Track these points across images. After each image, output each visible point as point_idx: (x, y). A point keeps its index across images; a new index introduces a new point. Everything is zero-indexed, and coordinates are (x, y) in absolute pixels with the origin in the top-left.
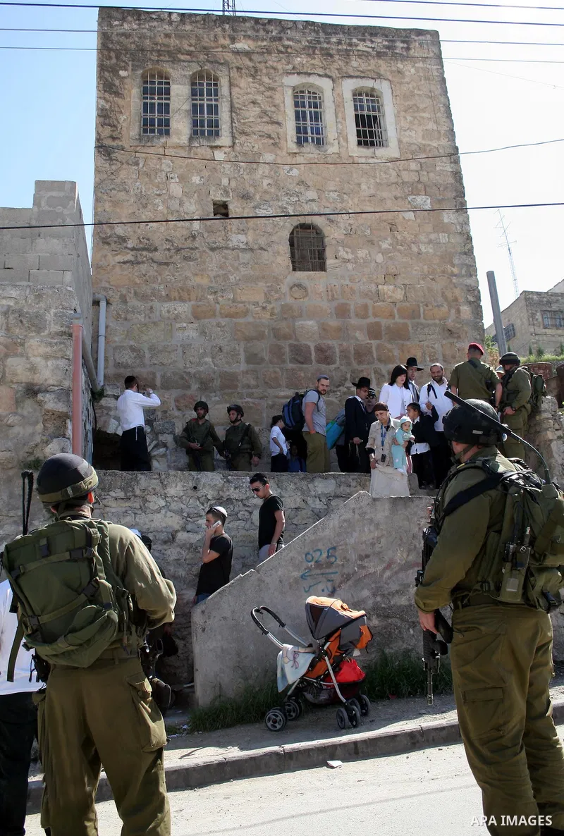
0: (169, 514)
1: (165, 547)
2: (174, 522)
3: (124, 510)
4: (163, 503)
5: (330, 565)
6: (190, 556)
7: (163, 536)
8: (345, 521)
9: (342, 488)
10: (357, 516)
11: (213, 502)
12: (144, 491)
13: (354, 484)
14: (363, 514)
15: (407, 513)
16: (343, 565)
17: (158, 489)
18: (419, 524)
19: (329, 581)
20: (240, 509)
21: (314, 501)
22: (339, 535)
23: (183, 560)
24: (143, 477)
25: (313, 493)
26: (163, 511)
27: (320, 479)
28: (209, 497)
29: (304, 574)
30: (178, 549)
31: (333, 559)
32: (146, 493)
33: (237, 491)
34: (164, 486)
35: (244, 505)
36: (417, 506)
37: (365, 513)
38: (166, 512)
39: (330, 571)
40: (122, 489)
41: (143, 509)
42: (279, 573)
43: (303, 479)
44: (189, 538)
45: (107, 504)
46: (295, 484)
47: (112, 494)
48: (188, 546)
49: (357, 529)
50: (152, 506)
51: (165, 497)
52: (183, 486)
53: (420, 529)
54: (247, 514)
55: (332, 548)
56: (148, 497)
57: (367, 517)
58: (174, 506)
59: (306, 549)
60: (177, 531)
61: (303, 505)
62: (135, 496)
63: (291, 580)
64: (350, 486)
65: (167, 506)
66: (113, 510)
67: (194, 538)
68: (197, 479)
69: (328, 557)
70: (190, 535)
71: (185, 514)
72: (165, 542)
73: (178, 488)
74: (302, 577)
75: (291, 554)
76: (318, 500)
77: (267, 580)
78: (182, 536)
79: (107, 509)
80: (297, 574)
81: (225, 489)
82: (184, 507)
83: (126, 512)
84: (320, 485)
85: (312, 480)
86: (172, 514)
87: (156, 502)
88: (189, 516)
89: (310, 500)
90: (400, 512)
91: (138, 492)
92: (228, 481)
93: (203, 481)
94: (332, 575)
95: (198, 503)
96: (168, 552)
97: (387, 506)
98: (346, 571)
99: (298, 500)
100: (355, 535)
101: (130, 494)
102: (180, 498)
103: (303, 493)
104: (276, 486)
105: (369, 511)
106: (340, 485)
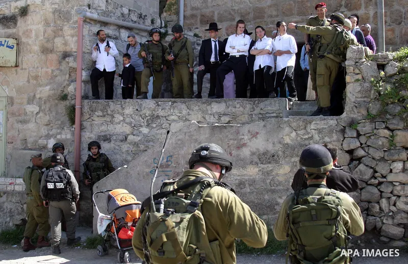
0: (125, 125)
1: (121, 143)
2: (127, 129)
3: (102, 122)
4: (122, 118)
5: (168, 166)
6: (135, 149)
7: (121, 138)
8: (179, 140)
9: (229, 109)
10: (187, 137)
11: (149, 118)
12: (112, 111)
13: (238, 106)
14: (191, 136)
15: (221, 136)
16: (176, 167)
17: (120, 110)
18: (228, 144)
19: (166, 175)
20: (164, 122)
21: (210, 117)
22: (175, 148)
23: (130, 151)
24: (112, 103)
25: (210, 112)
26: (121, 123)
27: (215, 103)
28: (147, 115)
29: (152, 171)
30: (128, 145)
31: (170, 163)
32: (113, 113)
33: (163, 111)
34: (123, 109)
35: (167, 120)
36: (229, 131)
37: (193, 135)
38: (123, 124)
39: (168, 169)
40: (101, 110)
41: (112, 122)
42: (138, 169)
43: (204, 103)
44: (134, 138)
45: (94, 119)
46: (199, 106)
47: (96, 113)
48: (133, 143)
49: (186, 145)
50: (116, 120)
51: (123, 115)
52: (133, 108)
53: (228, 146)
54: (168, 125)
55: (170, 156)
56: (115, 115)
57: (194, 138)
58: (128, 120)
59: (154, 156)
60: (128, 135)
61: (202, 120)
62: (108, 114)
63: (145, 174)
64: (236, 107)
65: (124, 120)
66: (96, 123)
67: (137, 139)
68: (141, 104)
69: (167, 161)
70: (135, 137)
71: (133, 125)
72: (122, 141)
73: (130, 110)
74: (151, 172)
75: (145, 159)
76: (212, 117)
77: (132, 172)
78: (131, 138)
79: (93, 122)
80: (148, 170)
81: (156, 110)
82: (132, 120)
83: (102, 124)
84: (215, 107)
85: (210, 104)
86: (126, 125)
87: (119, 118)
88: (135, 126)
89: (207, 117)
90: (216, 135)
91: (109, 112)
92: (158, 105)
93: (144, 105)
94: (169, 172)
95: (141, 118)
96: (123, 147)
97: (208, 131)
98: (177, 170)
99: (200, 116)
100: (185, 148)
101: (105, 113)
102: (131, 115)
103: (203, 112)
104: (186, 108)
105: (195, 134)
106: (228, 107)
